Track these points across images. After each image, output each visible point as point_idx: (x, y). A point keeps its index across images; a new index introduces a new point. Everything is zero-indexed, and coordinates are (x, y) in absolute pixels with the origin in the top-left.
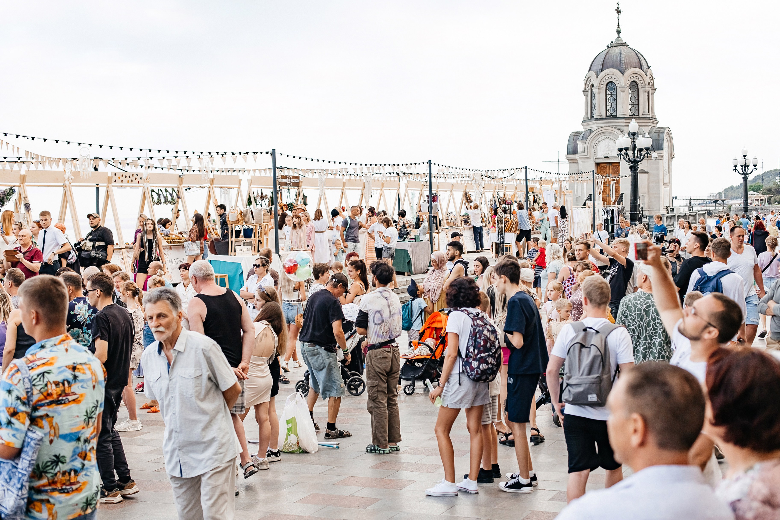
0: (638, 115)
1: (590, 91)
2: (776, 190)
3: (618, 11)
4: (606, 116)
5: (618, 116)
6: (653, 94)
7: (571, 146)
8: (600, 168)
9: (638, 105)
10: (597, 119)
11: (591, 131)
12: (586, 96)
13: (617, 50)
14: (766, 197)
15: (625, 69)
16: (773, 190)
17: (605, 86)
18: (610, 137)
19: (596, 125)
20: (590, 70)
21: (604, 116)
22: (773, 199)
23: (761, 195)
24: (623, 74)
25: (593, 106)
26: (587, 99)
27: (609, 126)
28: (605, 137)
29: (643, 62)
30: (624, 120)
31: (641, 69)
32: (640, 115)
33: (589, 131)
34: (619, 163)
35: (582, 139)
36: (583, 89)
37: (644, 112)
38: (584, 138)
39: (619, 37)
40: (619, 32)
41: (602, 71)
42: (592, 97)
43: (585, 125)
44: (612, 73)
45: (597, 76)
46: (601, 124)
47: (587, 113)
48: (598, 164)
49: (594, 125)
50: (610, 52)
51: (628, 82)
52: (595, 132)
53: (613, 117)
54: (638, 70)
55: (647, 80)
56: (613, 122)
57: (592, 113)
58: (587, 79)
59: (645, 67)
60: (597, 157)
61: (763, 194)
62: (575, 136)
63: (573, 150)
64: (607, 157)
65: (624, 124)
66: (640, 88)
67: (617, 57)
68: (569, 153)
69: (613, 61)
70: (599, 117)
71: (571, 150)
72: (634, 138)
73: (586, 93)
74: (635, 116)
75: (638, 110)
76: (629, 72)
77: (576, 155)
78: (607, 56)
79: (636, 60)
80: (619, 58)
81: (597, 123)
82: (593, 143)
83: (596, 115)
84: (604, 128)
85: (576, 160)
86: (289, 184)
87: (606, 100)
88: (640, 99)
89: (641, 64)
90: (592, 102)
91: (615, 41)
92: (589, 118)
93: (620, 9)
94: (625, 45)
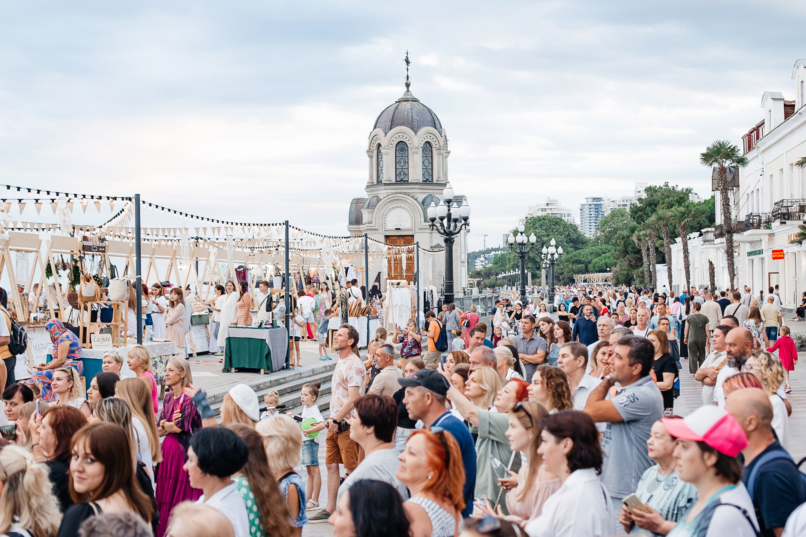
0: (432, 181)
1: (375, 152)
2: (485, 273)
3: (408, 62)
4: (396, 181)
5: (410, 181)
6: (446, 157)
7: (354, 215)
8: (390, 242)
9: (432, 169)
10: (386, 184)
11: (379, 200)
12: (371, 157)
13: (408, 105)
14: (476, 280)
15: (418, 128)
16: (482, 273)
17: (395, 146)
18: (402, 205)
19: (384, 191)
20: (375, 128)
21: (394, 181)
22: (482, 283)
24: (416, 133)
25: (380, 169)
26: (371, 161)
27: (401, 193)
28: (396, 205)
29: (437, 122)
30: (417, 186)
31: (436, 128)
32: (435, 181)
33: (375, 198)
34: (413, 236)
35: (368, 207)
36: (367, 149)
37: (438, 178)
38: (371, 206)
39: (408, 91)
40: (408, 85)
41: (391, 129)
42: (378, 158)
43: (370, 191)
44: (402, 132)
45: (386, 134)
46: (390, 190)
47: (371, 177)
48: (387, 237)
49: (382, 192)
50: (399, 107)
51: (421, 142)
52: (385, 199)
53: (406, 182)
54: (432, 129)
55: (442, 140)
56: (404, 188)
57: (378, 177)
58: (373, 138)
59: (438, 125)
60: (387, 228)
62: (357, 203)
63: (356, 220)
64: (399, 229)
65: (418, 191)
66: (434, 149)
67: (408, 114)
68: (351, 223)
69: (403, 118)
70: (388, 182)
71: (354, 220)
72: (449, 206)
73: (370, 153)
74: (428, 181)
75: (432, 175)
76: (423, 130)
77: (361, 226)
78: (397, 111)
79: (430, 118)
80: (410, 114)
81: (385, 189)
82: (382, 212)
83: (384, 179)
84: (396, 195)
85: (361, 231)
86: (95, 249)
87: (396, 162)
88: (434, 162)
89: (435, 123)
90: (378, 165)
91: (405, 95)
92: (375, 183)
93: (410, 60)
94: (415, 100)
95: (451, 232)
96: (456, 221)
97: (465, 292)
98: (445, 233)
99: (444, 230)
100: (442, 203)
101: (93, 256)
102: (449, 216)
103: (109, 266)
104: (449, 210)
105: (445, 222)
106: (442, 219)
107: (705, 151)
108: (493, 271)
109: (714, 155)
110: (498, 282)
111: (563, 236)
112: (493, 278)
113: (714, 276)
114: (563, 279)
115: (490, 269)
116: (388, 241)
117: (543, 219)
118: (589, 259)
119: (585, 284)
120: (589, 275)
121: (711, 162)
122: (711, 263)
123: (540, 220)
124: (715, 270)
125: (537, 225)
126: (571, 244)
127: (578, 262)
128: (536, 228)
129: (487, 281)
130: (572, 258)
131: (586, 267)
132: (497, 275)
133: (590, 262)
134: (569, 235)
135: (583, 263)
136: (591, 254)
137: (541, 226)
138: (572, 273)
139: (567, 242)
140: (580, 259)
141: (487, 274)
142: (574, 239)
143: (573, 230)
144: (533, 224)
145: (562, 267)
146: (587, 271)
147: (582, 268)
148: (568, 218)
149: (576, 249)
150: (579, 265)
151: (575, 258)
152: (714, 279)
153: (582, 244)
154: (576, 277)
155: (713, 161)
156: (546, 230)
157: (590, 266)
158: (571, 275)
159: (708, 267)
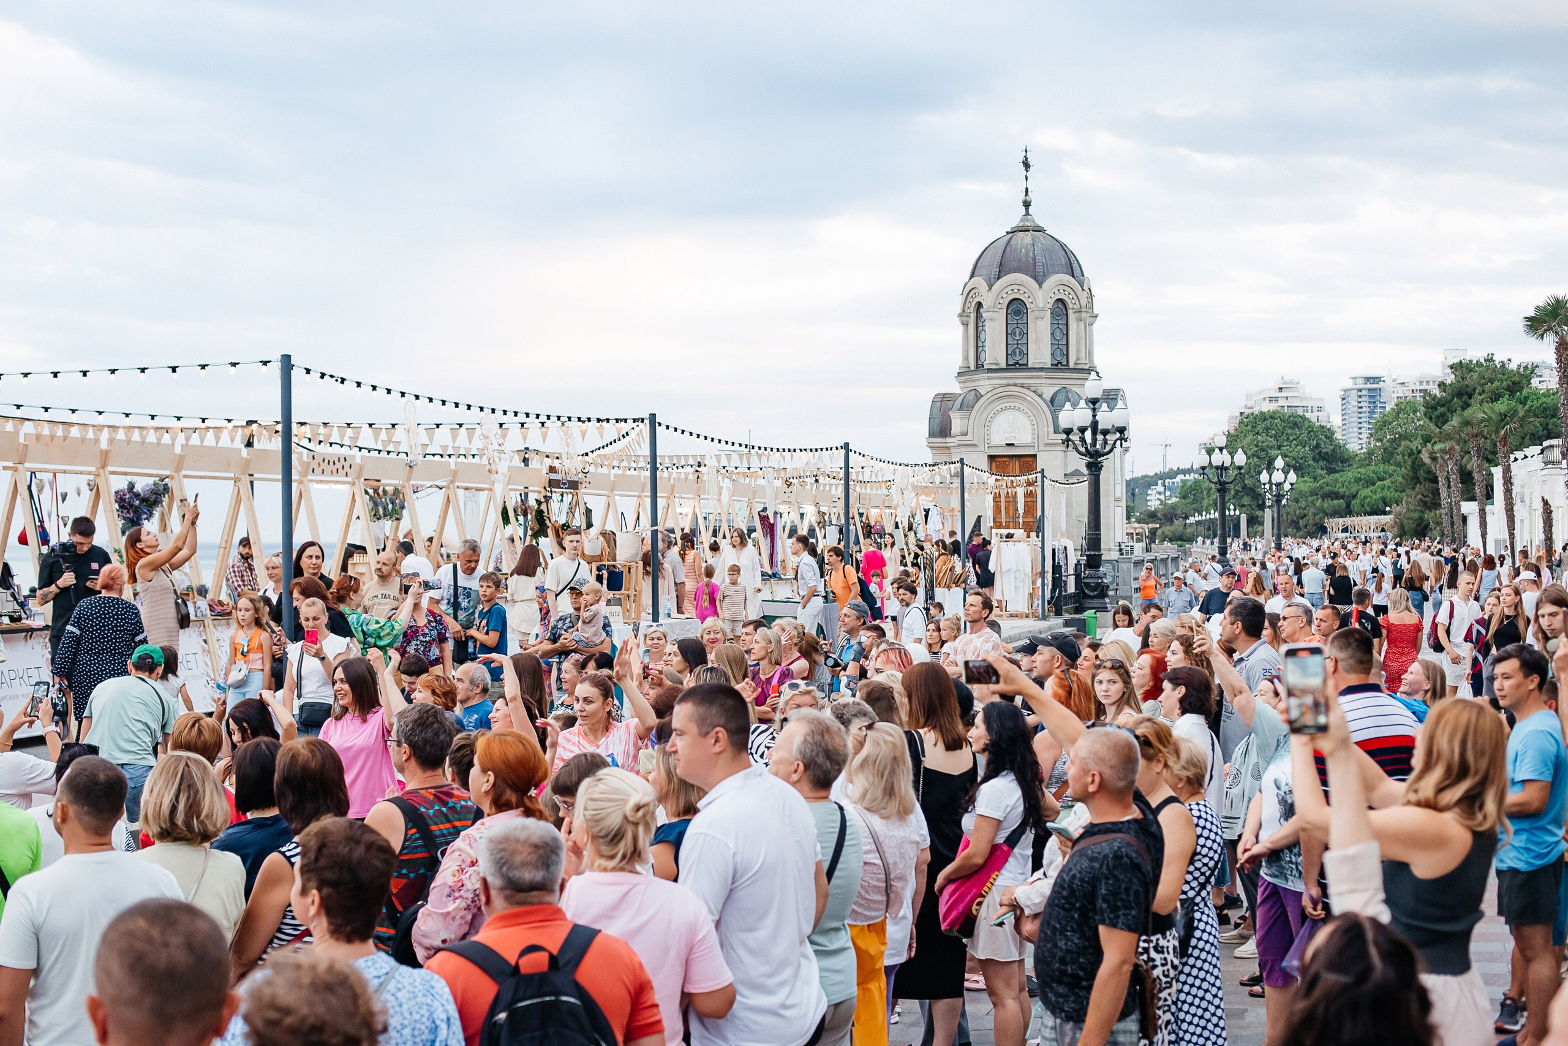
0: (1067, 365)
1: (973, 316)
2: (1165, 515)
3: (1027, 165)
4: (1008, 365)
5: (1030, 365)
6: (1091, 324)
7: (937, 421)
8: (997, 467)
9: (1067, 345)
10: (990, 370)
11: (978, 397)
12: (965, 324)
13: (1027, 238)
14: (1146, 528)
15: (1044, 276)
16: (1159, 515)
17: (1005, 307)
18: (1018, 405)
19: (988, 382)
20: (972, 276)
21: (1003, 365)
22: (1159, 532)
23: (1136, 525)
24: (1040, 285)
25: (980, 344)
26: (966, 331)
27: (1015, 385)
28: (1008, 405)
29: (1075, 265)
30: (1043, 374)
31: (1073, 276)
32: (1072, 365)
33: (973, 393)
34: (1035, 456)
35: (961, 408)
36: (959, 311)
37: (1078, 359)
38: (966, 407)
39: (1027, 214)
40: (1027, 204)
41: (998, 278)
42: (977, 327)
43: (965, 382)
44: (1017, 283)
45: (990, 287)
46: (997, 380)
47: (966, 358)
48: (992, 458)
49: (985, 383)
50: (1013, 242)
51: (1050, 300)
52: (989, 395)
53: (1024, 367)
54: (1067, 278)
55: (1083, 296)
56: (1020, 377)
57: (977, 357)
58: (969, 293)
59: (1077, 272)
60: (993, 443)
61: (1139, 522)
62: (943, 401)
63: (941, 429)
64: (1012, 445)
65: (1044, 381)
66: (1070, 312)
67: (1027, 252)
68: (932, 435)
69: (1020, 260)
70: (994, 367)
71: (937, 429)
72: (1094, 410)
73: (965, 319)
74: (1060, 365)
75: (1067, 355)
76: (1052, 281)
77: (948, 440)
78: (1008, 248)
79: (1063, 260)
80: (1031, 253)
81: (989, 378)
82: (984, 417)
83: (988, 361)
84: (1007, 388)
85: (948, 448)
86: (564, 484)
87: (1007, 334)
88: (1070, 333)
89: (1072, 267)
90: (977, 337)
91: (1022, 220)
92: (972, 368)
93: (1031, 161)
94: (1039, 230)
95: (1097, 451)
96: (1105, 432)
97: (1121, 550)
98: (1088, 453)
99: (1086, 449)
100: (1082, 403)
101: (562, 495)
102: (1094, 425)
103: (583, 510)
104: (1094, 416)
105: (1088, 435)
106: (1082, 430)
107: (1532, 313)
108: (1179, 512)
109: (1547, 319)
110: (1189, 530)
111: (1307, 448)
112: (1178, 523)
113: (1551, 526)
114: (1306, 526)
115: (1174, 507)
116: (994, 465)
117: (1271, 417)
118: (1354, 490)
119: (1344, 535)
120: (1352, 518)
121: (1541, 332)
122: (1546, 503)
123: (1265, 419)
124: (1554, 515)
125: (1259, 428)
126: (1322, 463)
127: (1335, 496)
128: (1258, 433)
129: (1168, 529)
130: (1321, 488)
131: (1348, 505)
132: (1187, 517)
133: (1354, 496)
134: (1318, 446)
135: (1342, 497)
136: (1358, 480)
137: (1267, 429)
138: (1321, 515)
139: (1314, 459)
140: (1336, 489)
141: (1168, 516)
142: (1327, 453)
143: (1326, 437)
144: (1253, 427)
145: (1303, 504)
146: (1348, 512)
147: (1339, 506)
148: (1319, 414)
149: (1331, 471)
150: (1335, 502)
151: (1327, 489)
152: (1550, 530)
153: (1342, 462)
154: (1329, 523)
155: (1546, 331)
156: (1275, 437)
157: (1355, 503)
158: (1321, 519)
159: (1541, 510)
